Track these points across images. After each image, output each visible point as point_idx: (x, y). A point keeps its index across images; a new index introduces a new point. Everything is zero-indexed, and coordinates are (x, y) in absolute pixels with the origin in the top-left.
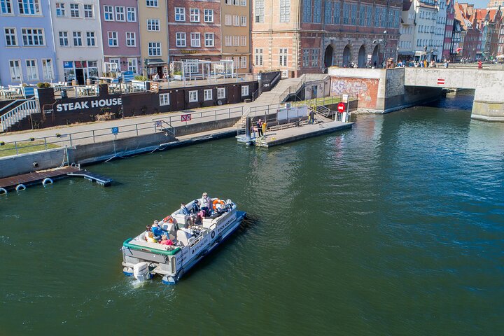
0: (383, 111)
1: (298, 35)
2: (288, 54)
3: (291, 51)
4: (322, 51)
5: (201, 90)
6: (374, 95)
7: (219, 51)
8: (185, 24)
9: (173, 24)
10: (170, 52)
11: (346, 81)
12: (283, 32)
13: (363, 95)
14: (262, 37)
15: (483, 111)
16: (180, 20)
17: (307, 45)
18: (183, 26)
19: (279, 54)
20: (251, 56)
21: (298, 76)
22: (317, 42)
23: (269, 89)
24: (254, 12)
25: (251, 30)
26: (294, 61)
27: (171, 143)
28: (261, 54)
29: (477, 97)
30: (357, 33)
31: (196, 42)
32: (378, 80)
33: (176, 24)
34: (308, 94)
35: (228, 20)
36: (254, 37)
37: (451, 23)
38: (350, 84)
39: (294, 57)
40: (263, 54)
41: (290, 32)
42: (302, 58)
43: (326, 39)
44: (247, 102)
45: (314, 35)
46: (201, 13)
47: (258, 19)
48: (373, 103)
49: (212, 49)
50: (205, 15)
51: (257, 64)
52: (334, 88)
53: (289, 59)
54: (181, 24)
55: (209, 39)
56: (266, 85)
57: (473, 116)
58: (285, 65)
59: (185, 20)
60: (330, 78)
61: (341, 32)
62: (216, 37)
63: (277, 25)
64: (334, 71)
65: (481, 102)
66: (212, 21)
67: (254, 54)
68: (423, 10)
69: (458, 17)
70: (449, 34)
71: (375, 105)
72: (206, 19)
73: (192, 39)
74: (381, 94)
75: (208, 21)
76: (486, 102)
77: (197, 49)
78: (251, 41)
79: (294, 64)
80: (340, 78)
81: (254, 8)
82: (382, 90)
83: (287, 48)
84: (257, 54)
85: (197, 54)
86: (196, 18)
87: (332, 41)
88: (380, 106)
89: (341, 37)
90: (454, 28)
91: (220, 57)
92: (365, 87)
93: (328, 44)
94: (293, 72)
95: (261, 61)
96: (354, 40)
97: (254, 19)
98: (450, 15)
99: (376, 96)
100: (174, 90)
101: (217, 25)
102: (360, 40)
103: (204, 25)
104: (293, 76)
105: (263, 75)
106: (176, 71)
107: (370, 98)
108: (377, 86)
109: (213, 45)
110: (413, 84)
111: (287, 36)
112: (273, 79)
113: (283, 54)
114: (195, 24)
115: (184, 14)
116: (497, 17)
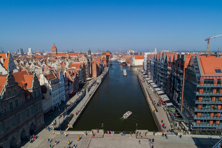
37: (67, 83)
70: (67, 88)
98: (66, 81)
116: (84, 65)
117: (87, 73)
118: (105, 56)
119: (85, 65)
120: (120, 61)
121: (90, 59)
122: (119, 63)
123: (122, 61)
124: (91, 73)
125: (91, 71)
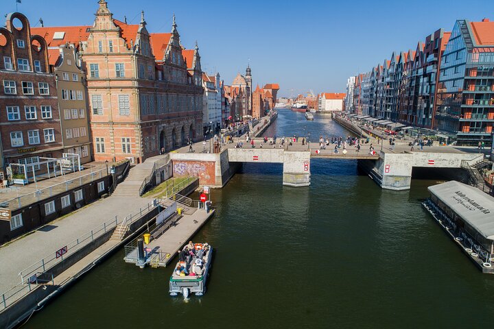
0: (221, 186)
1: (139, 127)
2: (130, 143)
3: (133, 140)
4: (158, 136)
5: (57, 199)
6: (212, 174)
7: (61, 145)
8: (20, 122)
9: (6, 123)
10: (5, 154)
11: (186, 163)
12: (124, 124)
13: (203, 174)
14: (102, 127)
15: (291, 180)
16: (14, 119)
17: (147, 133)
18: (18, 125)
19: (122, 143)
20: (91, 145)
21: (143, 161)
22: (153, 130)
23: (122, 180)
24: (91, 105)
25: (89, 121)
26: (138, 148)
27: (51, 295)
28: (102, 143)
29: (285, 170)
30: (179, 118)
31: (34, 139)
32: (214, 162)
33: (9, 123)
34: (158, 179)
35: (67, 114)
36: (94, 127)
37: (224, 100)
38: (190, 166)
39: (137, 145)
40: (104, 143)
41: (132, 124)
42: (144, 146)
43: (160, 126)
44: (105, 197)
45: (151, 125)
46: (38, 110)
47: (96, 111)
48: (212, 181)
49: (52, 144)
50: (42, 112)
51: (99, 151)
52: (176, 169)
53: (132, 147)
54: (14, 123)
55: (49, 135)
56: (120, 177)
57: (284, 183)
58: (129, 152)
59: (19, 118)
60: (172, 161)
61: (169, 119)
62: (56, 132)
63: (117, 117)
64: (174, 155)
65: (289, 173)
66: (51, 117)
67: (95, 143)
68: (210, 94)
69: (226, 96)
70: (224, 108)
71: (214, 182)
72: (44, 116)
73: (29, 137)
74: (218, 173)
75: (46, 118)
76: (292, 174)
77: (36, 147)
78: (90, 131)
79: (138, 152)
80: (181, 161)
81: (91, 101)
82: (218, 170)
83: (130, 138)
84: (98, 143)
85: (36, 152)
86: (33, 116)
87: (164, 127)
88: (219, 183)
89: (169, 123)
90: (225, 103)
91: (62, 151)
92: (203, 168)
93: (161, 130)
94: (138, 159)
95: (103, 148)
96: (177, 123)
97: (92, 111)
98: (223, 95)
99: (214, 175)
100: (26, 208)
101: (56, 120)
102: (181, 122)
103: (42, 121)
104: (139, 162)
105: (115, 168)
106: (16, 174)
107: (209, 177)
108: (214, 166)
109: (54, 140)
110: (235, 161)
111: (128, 127)
112: (124, 170)
113: (126, 143)
114: (32, 122)
115: (18, 113)
116: (240, 92)
117: (244, 106)
118: (270, 91)
119: (242, 90)
120: (295, 105)
121: (249, 83)
122: (294, 109)
123: (299, 105)
124: (250, 108)
125: (250, 104)
